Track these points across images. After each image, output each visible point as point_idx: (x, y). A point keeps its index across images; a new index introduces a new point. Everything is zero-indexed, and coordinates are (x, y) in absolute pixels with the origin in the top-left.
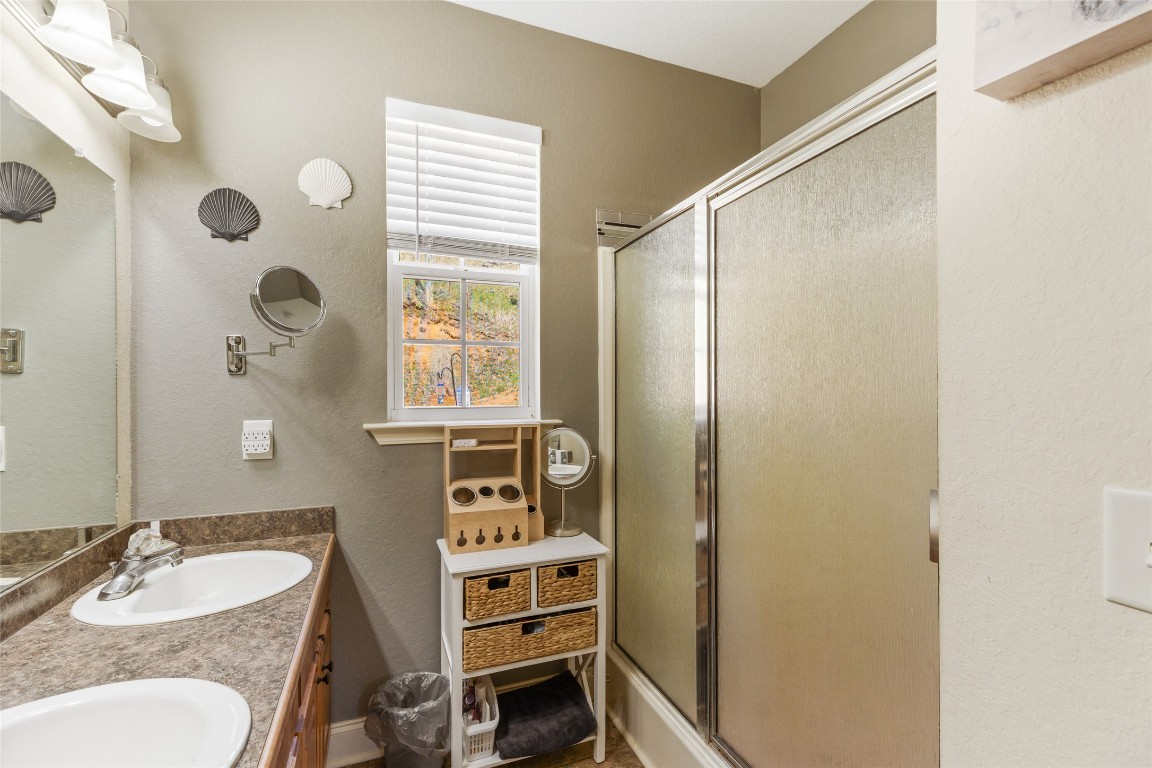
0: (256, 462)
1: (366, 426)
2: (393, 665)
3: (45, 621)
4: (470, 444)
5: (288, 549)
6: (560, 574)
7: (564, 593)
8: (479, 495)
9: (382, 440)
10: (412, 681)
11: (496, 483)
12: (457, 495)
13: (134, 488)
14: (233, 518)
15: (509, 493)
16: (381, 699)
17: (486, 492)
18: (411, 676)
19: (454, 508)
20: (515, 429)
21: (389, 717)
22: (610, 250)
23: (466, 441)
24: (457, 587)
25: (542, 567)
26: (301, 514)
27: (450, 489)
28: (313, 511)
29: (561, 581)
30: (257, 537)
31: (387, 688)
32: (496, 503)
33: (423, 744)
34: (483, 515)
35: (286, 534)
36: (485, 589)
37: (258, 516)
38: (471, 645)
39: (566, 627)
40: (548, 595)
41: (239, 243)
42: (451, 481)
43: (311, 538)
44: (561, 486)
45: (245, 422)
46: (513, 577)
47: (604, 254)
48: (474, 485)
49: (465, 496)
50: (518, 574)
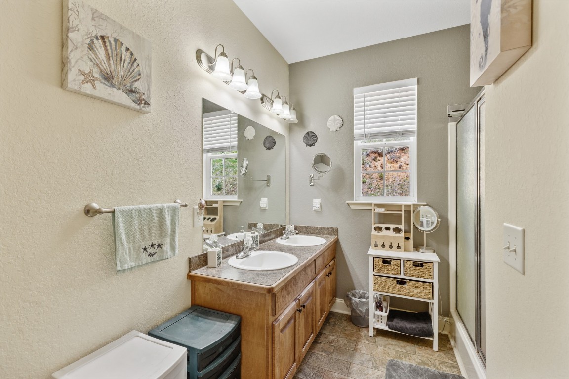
0: (316, 211)
1: (347, 202)
2: (356, 285)
3: (272, 241)
4: (382, 210)
5: (323, 238)
6: (415, 265)
7: (416, 273)
8: (384, 230)
9: (352, 207)
10: (362, 293)
11: (392, 226)
12: (375, 229)
13: (290, 216)
14: (311, 227)
15: (397, 230)
16: (350, 294)
17: (388, 229)
18: (362, 291)
19: (374, 233)
20: (401, 206)
21: (351, 299)
22: (454, 124)
23: (380, 209)
24: (371, 259)
25: (405, 260)
26: (328, 229)
27: (374, 226)
28: (331, 228)
29: (414, 268)
30: (317, 234)
31: (353, 292)
32: (391, 233)
33: (361, 312)
34: (384, 237)
35: (324, 234)
36: (381, 263)
37: (317, 227)
38: (376, 281)
39: (417, 287)
40: (408, 272)
41: (312, 146)
42: (374, 224)
43: (330, 236)
44: (424, 231)
45: (314, 199)
46: (392, 261)
47: (451, 126)
48: (383, 226)
49: (379, 229)
50: (395, 260)
